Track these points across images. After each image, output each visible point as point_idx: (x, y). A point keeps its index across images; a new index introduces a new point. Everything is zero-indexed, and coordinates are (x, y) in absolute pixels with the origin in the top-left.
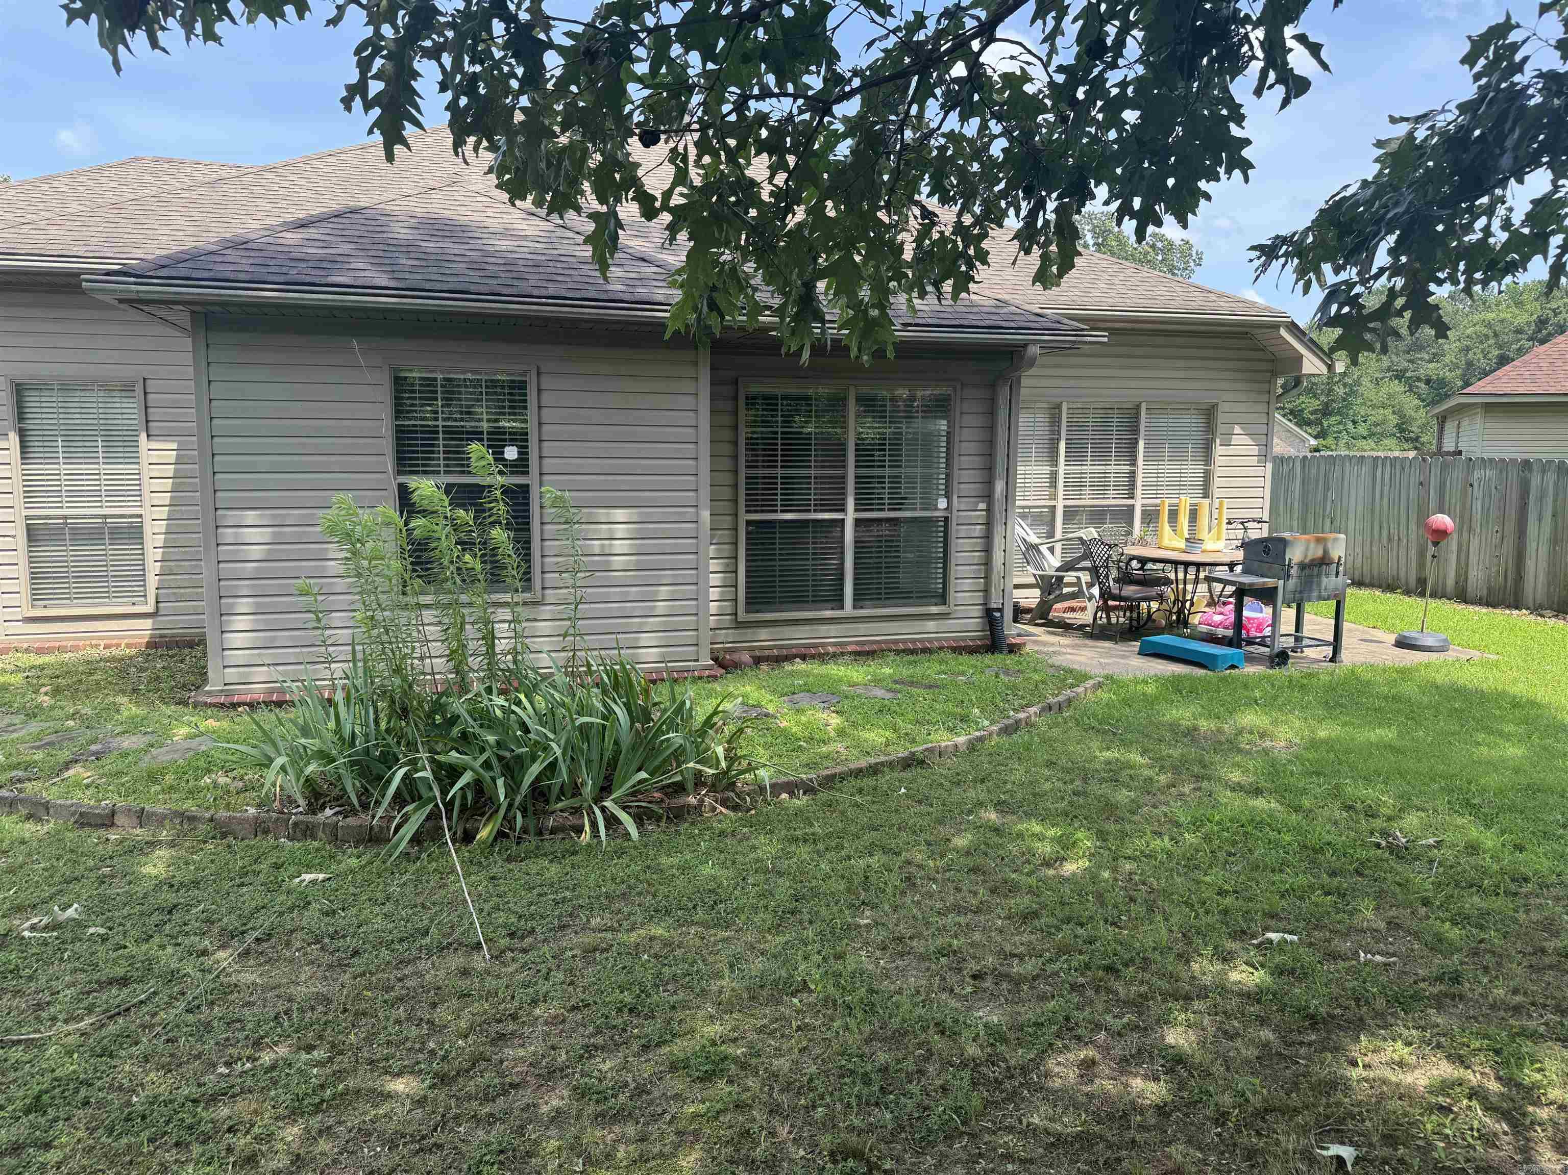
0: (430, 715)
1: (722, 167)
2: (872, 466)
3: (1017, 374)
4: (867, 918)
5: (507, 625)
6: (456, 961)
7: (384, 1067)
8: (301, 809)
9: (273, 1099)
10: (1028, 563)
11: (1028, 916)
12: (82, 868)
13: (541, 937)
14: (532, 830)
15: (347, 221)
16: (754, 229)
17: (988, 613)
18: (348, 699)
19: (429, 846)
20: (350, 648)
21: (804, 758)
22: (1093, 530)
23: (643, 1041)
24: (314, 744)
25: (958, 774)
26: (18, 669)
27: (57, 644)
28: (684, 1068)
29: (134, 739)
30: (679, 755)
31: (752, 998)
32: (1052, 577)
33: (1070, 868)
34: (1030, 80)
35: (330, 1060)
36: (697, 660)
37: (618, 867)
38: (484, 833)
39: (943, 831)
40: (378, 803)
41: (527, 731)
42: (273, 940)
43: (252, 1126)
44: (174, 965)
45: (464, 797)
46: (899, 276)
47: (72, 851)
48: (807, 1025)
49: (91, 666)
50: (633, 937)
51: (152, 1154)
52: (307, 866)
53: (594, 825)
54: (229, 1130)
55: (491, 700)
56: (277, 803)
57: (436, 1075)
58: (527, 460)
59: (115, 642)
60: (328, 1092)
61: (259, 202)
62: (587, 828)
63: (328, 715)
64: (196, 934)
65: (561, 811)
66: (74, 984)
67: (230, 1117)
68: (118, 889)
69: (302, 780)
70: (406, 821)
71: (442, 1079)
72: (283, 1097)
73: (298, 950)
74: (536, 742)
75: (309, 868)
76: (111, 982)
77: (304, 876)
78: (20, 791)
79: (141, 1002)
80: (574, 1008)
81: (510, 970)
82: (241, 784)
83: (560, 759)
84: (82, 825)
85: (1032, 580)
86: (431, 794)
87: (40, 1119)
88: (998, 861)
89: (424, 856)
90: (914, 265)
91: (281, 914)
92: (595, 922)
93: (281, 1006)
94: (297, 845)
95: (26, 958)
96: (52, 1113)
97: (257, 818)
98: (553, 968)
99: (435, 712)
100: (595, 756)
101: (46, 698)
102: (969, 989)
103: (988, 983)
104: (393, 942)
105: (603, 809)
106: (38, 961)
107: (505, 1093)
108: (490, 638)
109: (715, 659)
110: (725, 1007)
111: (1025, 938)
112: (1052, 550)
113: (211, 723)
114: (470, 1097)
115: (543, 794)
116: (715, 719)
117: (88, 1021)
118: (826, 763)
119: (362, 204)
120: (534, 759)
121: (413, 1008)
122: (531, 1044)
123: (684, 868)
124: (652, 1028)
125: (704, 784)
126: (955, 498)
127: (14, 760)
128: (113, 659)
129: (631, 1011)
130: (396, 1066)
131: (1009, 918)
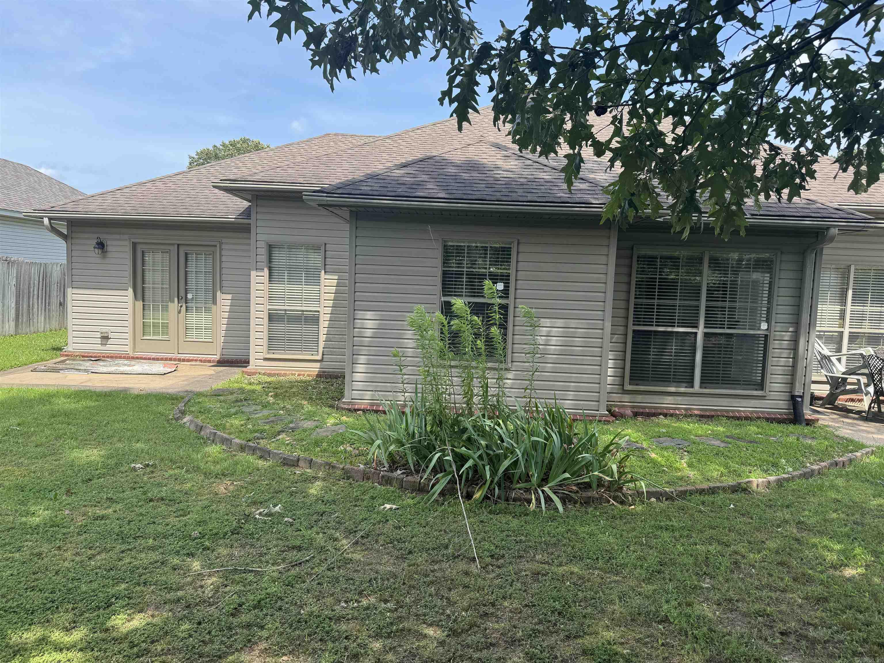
0: (452, 426)
1: (643, 125)
2: (718, 301)
3: (821, 246)
4: (708, 583)
5: (495, 380)
6: (462, 566)
7: (423, 619)
8: (385, 469)
9: (367, 625)
10: (822, 368)
11: (821, 600)
12: (283, 487)
13: (508, 561)
14: (503, 497)
15: (426, 163)
16: (662, 160)
17: (793, 398)
18: (412, 413)
19: (449, 498)
20: (414, 386)
21: (666, 478)
22: (870, 349)
23: (567, 633)
24: (393, 434)
25: (770, 500)
26: (260, 383)
27: (278, 372)
28: (591, 655)
29: (309, 423)
30: (588, 466)
31: (632, 620)
32: (840, 378)
33: (849, 572)
34: (853, 62)
35: (396, 610)
36: (598, 411)
37: (550, 527)
38: (478, 495)
39: (760, 536)
40: (424, 471)
41: (502, 441)
42: (370, 538)
43: (357, 638)
44: (323, 544)
45: (468, 474)
46: (751, 185)
47: (279, 477)
48: (668, 643)
49: (292, 384)
50: (561, 570)
51: (309, 642)
52: (388, 500)
53: (538, 500)
54: (346, 638)
55: (484, 421)
56: (374, 464)
57: (451, 629)
58: (508, 290)
59: (302, 373)
60: (395, 627)
61: (384, 155)
62: (534, 501)
63: (402, 421)
64: (333, 529)
65: (519, 489)
66: (277, 546)
67: (346, 631)
68: (298, 499)
69: (388, 453)
70: (437, 482)
71: (454, 633)
72: (372, 626)
73: (382, 546)
74: (507, 448)
75: (389, 501)
76: (294, 548)
77: (386, 505)
78: (258, 443)
79: (307, 561)
80: (526, 606)
81: (491, 576)
82: (357, 452)
83: (521, 459)
84: (284, 464)
85: (825, 379)
86: (451, 469)
87: (260, 613)
88: (799, 561)
89: (446, 503)
90: (763, 179)
91: (374, 525)
92: (538, 557)
93: (373, 575)
94: (383, 488)
95: (256, 529)
96: (265, 611)
97: (364, 471)
98: (515, 580)
99: (455, 425)
100: (539, 461)
101: (271, 398)
102: (778, 641)
103: (792, 639)
104: (429, 549)
105: (543, 491)
106: (262, 531)
107: (488, 648)
108: (485, 387)
109: (609, 411)
110: (616, 623)
111: (819, 614)
112: (839, 360)
113: (344, 418)
114: (468, 646)
115: (509, 478)
116: (611, 448)
117: (282, 566)
118: (680, 483)
119: (434, 154)
120: (506, 457)
121: (439, 589)
122: (502, 622)
123: (591, 535)
124: (572, 627)
125: (603, 486)
126: (773, 323)
127: (256, 428)
128: (301, 382)
129: (559, 614)
130: (429, 620)
131: (806, 599)
